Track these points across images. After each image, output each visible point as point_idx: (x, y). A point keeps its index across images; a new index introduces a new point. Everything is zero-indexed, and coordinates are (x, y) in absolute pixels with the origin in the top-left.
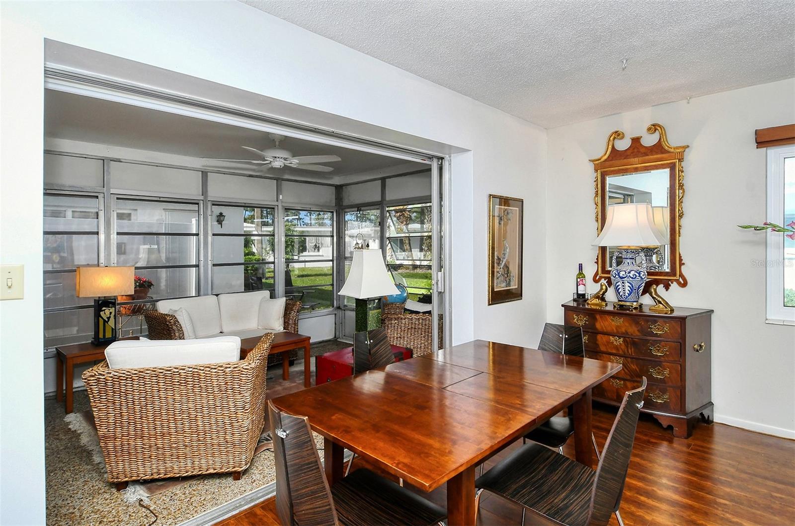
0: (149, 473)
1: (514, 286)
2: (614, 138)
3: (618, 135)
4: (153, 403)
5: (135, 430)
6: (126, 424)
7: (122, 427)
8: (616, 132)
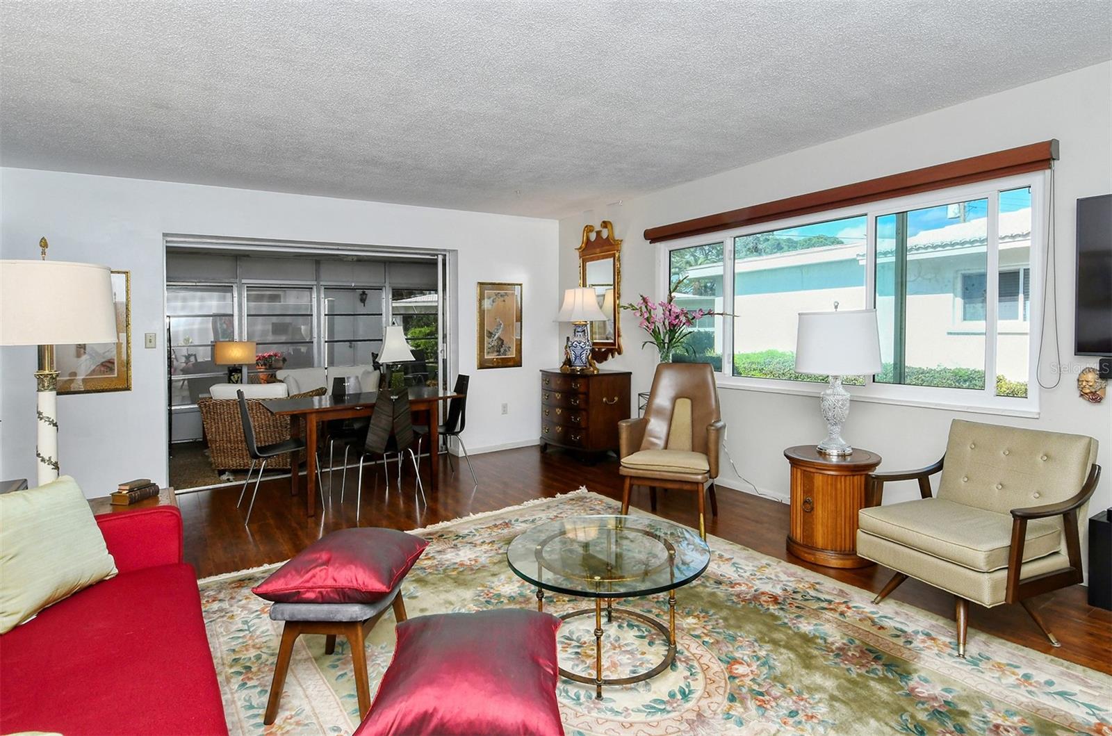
0: (235, 465)
1: (512, 354)
2: (587, 232)
3: (589, 229)
4: (235, 421)
5: (226, 437)
6: (221, 433)
7: (219, 435)
8: (587, 226)
